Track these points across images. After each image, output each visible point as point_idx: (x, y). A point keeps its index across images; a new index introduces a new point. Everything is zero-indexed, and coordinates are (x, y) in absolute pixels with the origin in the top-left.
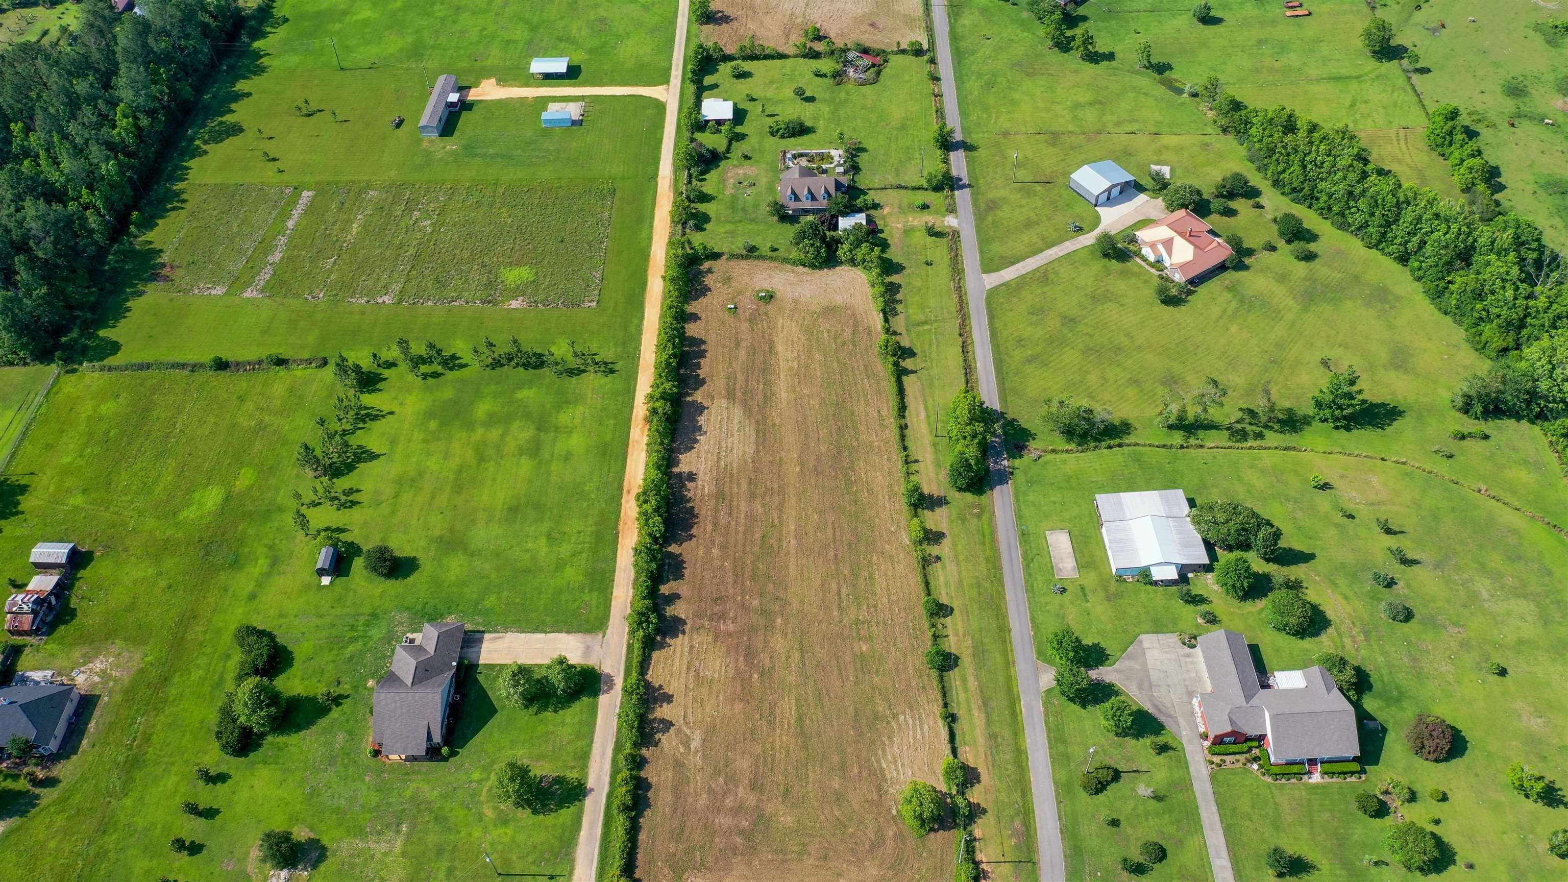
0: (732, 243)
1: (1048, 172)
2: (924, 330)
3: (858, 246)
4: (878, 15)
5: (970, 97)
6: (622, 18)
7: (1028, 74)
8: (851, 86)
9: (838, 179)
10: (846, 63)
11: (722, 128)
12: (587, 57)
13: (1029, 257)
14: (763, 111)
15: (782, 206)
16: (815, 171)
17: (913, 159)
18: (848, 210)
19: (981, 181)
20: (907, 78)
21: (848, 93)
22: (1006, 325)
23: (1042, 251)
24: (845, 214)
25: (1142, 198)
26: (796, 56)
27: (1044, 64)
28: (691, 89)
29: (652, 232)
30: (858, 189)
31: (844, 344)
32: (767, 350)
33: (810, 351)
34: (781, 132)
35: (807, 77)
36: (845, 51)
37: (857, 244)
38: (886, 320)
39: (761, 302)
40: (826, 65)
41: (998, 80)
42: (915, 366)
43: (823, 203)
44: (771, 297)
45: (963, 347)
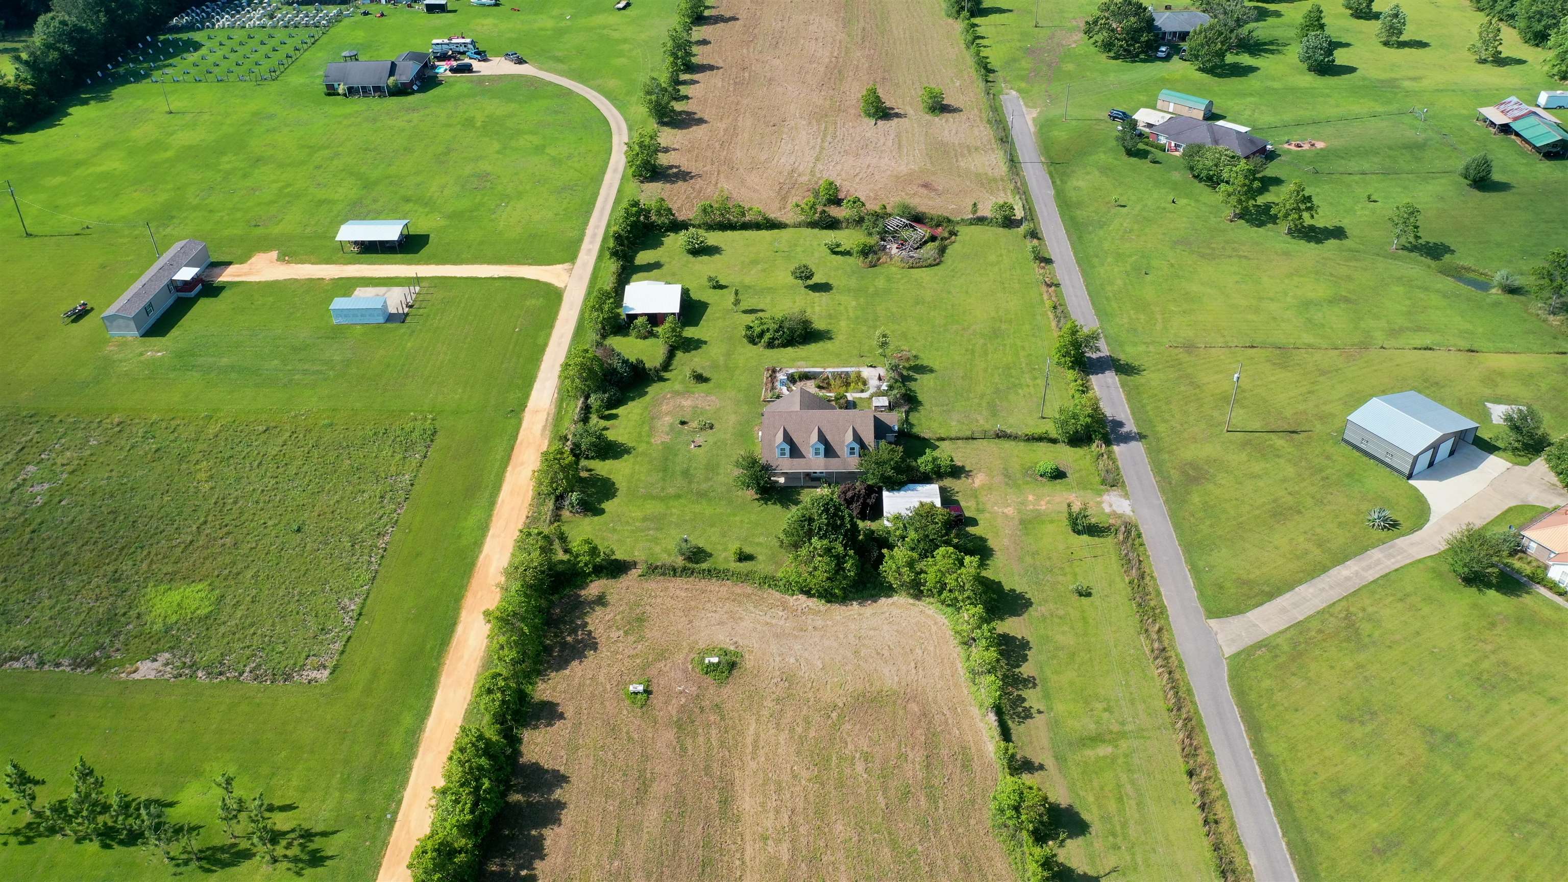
0: (656, 540)
1: (1288, 413)
2: (1098, 759)
3: (927, 553)
4: (934, 173)
5: (1109, 288)
6: (516, 174)
7: (1203, 256)
8: (894, 269)
9: (878, 415)
10: (884, 234)
11: (659, 330)
12: (443, 223)
13: (1300, 582)
14: (737, 302)
15: (766, 468)
16: (833, 403)
17: (1020, 385)
18: (903, 477)
19: (1161, 428)
20: (992, 258)
21: (889, 279)
22: (1293, 748)
23: (1325, 569)
24: (896, 485)
25: (1494, 464)
26: (798, 225)
27: (1227, 242)
28: (612, 266)
29: (490, 516)
30: (918, 438)
31: (906, 794)
32: (716, 807)
33: (821, 813)
34: (767, 336)
35: (816, 254)
36: (879, 217)
37: (927, 548)
38: (1006, 734)
39: (709, 679)
40: (849, 238)
41: (1154, 263)
42: (1092, 859)
43: (850, 463)
44: (732, 666)
45: (1203, 807)
